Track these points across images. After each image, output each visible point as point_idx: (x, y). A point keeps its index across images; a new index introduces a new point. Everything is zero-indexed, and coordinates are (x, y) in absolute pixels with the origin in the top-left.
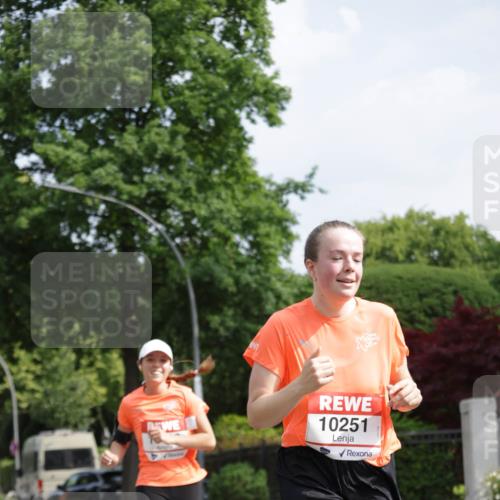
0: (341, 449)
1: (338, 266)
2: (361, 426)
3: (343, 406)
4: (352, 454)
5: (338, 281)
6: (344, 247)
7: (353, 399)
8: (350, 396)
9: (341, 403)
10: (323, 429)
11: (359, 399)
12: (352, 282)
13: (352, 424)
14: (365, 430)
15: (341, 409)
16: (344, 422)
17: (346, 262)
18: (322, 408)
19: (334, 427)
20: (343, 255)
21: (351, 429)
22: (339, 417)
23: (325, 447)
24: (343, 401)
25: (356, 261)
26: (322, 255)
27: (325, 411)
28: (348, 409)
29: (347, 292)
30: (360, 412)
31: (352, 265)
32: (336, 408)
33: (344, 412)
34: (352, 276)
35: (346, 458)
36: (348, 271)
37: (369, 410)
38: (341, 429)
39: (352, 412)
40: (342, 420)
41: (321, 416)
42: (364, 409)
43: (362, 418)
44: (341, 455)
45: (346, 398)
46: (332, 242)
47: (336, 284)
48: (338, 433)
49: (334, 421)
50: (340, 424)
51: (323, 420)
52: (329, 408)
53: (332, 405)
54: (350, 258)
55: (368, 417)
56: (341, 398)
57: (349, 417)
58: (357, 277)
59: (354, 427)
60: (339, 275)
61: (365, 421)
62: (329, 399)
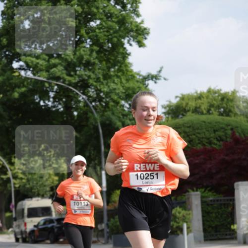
0: (147, 188)
1: (145, 113)
2: (155, 176)
3: (146, 168)
4: (153, 189)
5: (145, 120)
6: (148, 105)
7: (150, 165)
8: (148, 163)
9: (144, 167)
10: (138, 179)
11: (153, 165)
12: (152, 120)
13: (151, 176)
14: (157, 178)
15: (145, 169)
16: (147, 175)
17: (149, 111)
18: (135, 170)
19: (142, 178)
20: (147, 109)
21: (151, 178)
22: (144, 173)
23: (140, 187)
24: (145, 166)
25: (154, 111)
27: (137, 171)
28: (148, 169)
29: (149, 125)
30: (154, 170)
31: (152, 112)
32: (142, 169)
33: (146, 171)
34: (152, 118)
35: (150, 191)
36: (150, 116)
37: (158, 169)
38: (146, 179)
39: (150, 170)
41: (136, 173)
42: (156, 169)
43: (155, 173)
44: (147, 190)
45: (147, 165)
48: (145, 180)
49: (142, 175)
50: (145, 176)
51: (137, 175)
52: (139, 169)
53: (140, 168)
54: (151, 110)
55: (158, 172)
56: (144, 164)
57: (149, 173)
58: (154, 118)
59: (152, 177)
60: (146, 117)
61: (157, 174)
62: (139, 165)
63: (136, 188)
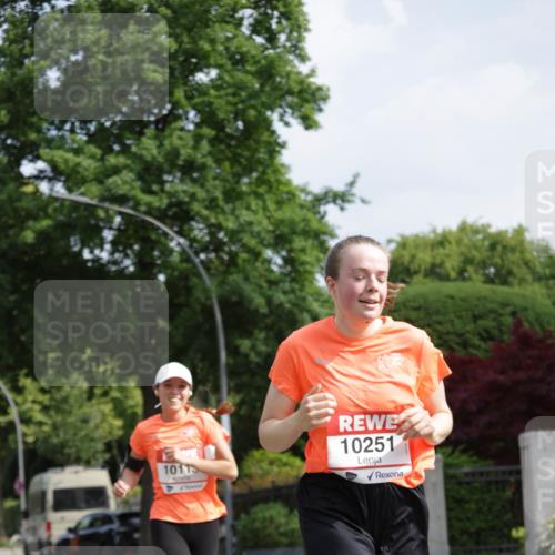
0: (369, 472)
1: (360, 286)
2: (388, 444)
3: (365, 425)
4: (381, 476)
5: (361, 301)
6: (367, 265)
7: (376, 417)
8: (372, 414)
9: (362, 422)
10: (346, 452)
11: (383, 417)
12: (376, 302)
13: (377, 443)
14: (392, 449)
15: (363, 428)
16: (368, 442)
17: (370, 281)
18: (342, 429)
19: (357, 448)
20: (366, 273)
21: (377, 450)
22: (362, 437)
23: (352, 471)
24: (365, 420)
25: (380, 281)
26: (343, 273)
27: (346, 432)
28: (371, 427)
29: (369, 313)
30: (384, 430)
31: (376, 284)
32: (357, 428)
33: (367, 431)
34: (375, 297)
35: (375, 480)
36: (372, 291)
37: (394, 427)
38: (366, 450)
39: (375, 431)
40: (365, 440)
41: (342, 438)
42: (389, 426)
43: (387, 436)
44: (370, 478)
45: (368, 417)
46: (354, 259)
47: (359, 305)
48: (363, 455)
49: (357, 442)
50: (364, 445)
51: (345, 442)
52: (349, 429)
53: (352, 425)
54: (373, 277)
55: (393, 434)
56: (362, 417)
57: (373, 436)
58: (381, 297)
59: (380, 447)
60: (361, 295)
61: (391, 439)
62: (349, 419)
63: (343, 474)
